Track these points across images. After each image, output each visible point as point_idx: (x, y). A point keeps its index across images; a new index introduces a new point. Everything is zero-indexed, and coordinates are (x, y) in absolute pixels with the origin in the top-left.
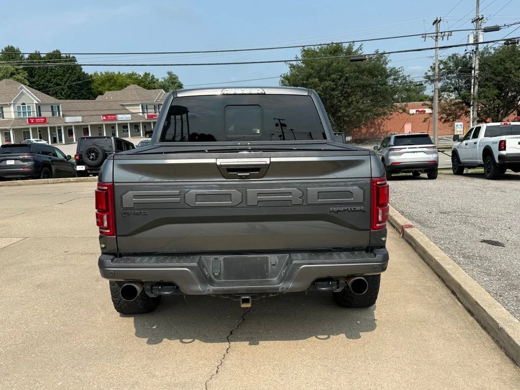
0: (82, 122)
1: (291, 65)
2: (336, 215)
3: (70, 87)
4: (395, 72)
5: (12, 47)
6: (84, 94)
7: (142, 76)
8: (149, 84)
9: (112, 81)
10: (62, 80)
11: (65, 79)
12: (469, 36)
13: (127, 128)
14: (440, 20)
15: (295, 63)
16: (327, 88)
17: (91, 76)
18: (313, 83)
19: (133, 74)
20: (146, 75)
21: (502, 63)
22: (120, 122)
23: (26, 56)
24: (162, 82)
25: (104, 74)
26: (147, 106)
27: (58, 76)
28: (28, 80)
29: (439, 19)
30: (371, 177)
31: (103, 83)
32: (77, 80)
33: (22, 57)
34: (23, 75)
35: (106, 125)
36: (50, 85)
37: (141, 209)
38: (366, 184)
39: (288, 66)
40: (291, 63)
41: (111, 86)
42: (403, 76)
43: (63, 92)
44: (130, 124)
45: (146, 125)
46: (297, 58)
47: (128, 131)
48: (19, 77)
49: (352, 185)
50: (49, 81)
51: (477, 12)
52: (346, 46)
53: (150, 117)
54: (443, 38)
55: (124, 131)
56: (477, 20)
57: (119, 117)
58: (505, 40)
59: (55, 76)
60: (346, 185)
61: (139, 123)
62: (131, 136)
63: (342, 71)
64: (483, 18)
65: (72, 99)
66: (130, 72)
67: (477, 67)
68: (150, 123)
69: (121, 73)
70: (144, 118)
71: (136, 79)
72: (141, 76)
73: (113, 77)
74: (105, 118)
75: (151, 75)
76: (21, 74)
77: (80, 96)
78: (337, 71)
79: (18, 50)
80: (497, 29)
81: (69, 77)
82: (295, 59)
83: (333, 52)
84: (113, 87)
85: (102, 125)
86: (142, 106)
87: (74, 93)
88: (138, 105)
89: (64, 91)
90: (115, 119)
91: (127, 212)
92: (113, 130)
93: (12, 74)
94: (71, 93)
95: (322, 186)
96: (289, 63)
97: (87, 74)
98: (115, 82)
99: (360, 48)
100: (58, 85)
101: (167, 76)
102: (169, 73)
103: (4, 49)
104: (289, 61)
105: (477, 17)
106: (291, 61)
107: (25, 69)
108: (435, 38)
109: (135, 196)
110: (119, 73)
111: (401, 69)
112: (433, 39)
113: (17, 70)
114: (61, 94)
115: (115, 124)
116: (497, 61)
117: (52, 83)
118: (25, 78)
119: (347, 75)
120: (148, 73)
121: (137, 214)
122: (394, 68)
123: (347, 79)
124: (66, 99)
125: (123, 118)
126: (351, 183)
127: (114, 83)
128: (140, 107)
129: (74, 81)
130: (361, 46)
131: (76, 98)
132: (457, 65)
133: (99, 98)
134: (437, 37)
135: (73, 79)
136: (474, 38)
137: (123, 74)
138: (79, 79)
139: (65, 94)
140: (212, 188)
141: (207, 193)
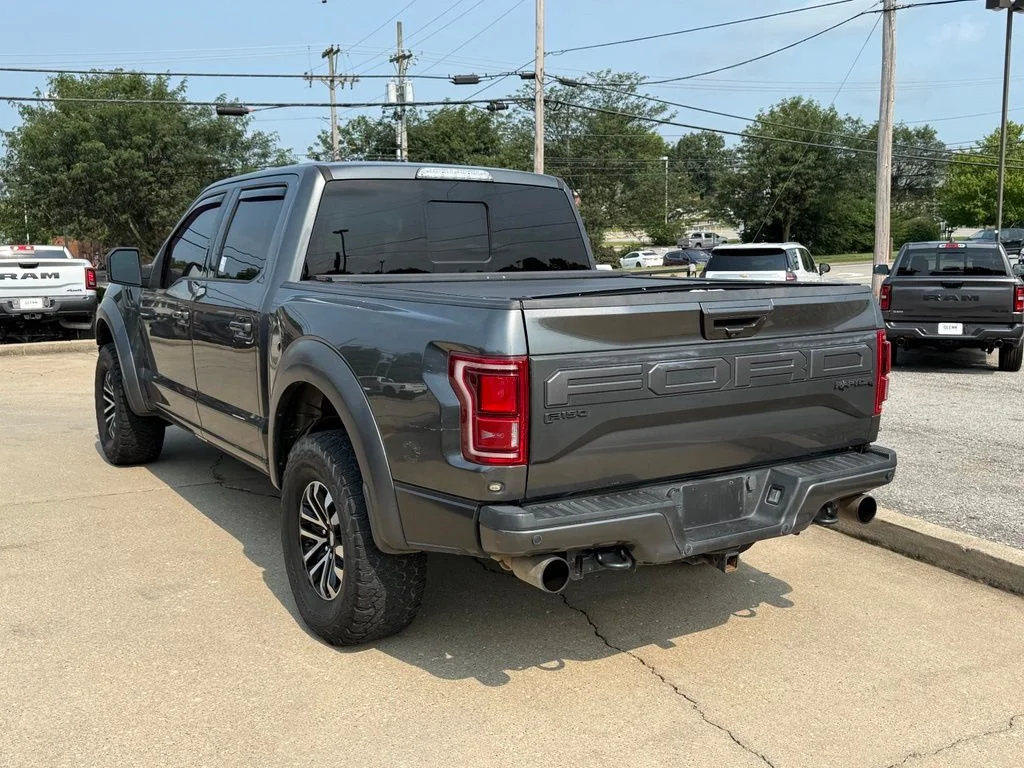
1: (24, 108)
2: (842, 395)
4: (262, 143)
12: (387, 86)
14: (338, 50)
15: (34, 105)
16: (125, 162)
18: (91, 151)
21: (447, 140)
29: (335, 49)
37: (579, 404)
38: (874, 339)
39: (17, 109)
40: (25, 103)
42: (279, 151)
46: (38, 94)
49: (860, 343)
51: (399, 43)
52: (152, 79)
54: (343, 84)
56: (400, 58)
58: (487, 101)
63: (153, 132)
64: (411, 55)
67: (405, 145)
78: (142, 129)
80: (473, 80)
82: (34, 96)
83: (128, 89)
91: (555, 413)
96: (20, 105)
99: (182, 88)
104: (20, 99)
105: (401, 54)
106: (23, 99)
108: (328, 82)
109: (572, 381)
111: (273, 137)
112: (326, 84)
116: (437, 136)
119: (167, 139)
121: (570, 416)
122: (260, 134)
123: (164, 149)
130: (183, 82)
132: (368, 137)
134: (332, 81)
136: (397, 91)
140: (688, 357)
141: (682, 367)
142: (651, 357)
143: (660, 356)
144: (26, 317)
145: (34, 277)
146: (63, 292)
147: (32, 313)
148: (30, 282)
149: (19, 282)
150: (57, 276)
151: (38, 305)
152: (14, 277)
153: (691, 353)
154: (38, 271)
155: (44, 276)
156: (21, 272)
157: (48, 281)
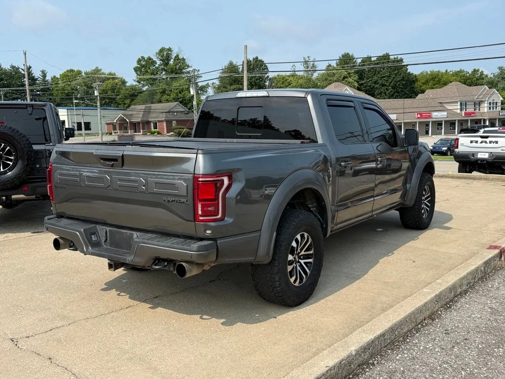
0: (397, 120)
2: (167, 204)
3: (394, 88)
5: (348, 54)
6: (406, 94)
7: (470, 73)
8: (477, 80)
9: (437, 79)
10: (388, 81)
11: (390, 80)
13: (442, 126)
17: (416, 76)
19: (461, 71)
20: (475, 71)
22: (435, 120)
23: (359, 61)
24: (491, 78)
25: (429, 73)
26: (466, 103)
27: (385, 77)
28: (358, 82)
30: (194, 174)
31: (427, 82)
32: (401, 80)
33: (355, 61)
34: (353, 79)
35: (419, 122)
36: (377, 86)
38: (189, 179)
41: (434, 85)
43: (387, 93)
44: (445, 121)
45: (461, 122)
47: (442, 128)
48: (350, 80)
49: (179, 179)
50: (375, 83)
53: (467, 114)
55: (438, 128)
57: (435, 114)
59: (382, 77)
60: (174, 179)
61: (455, 121)
62: (444, 134)
65: (395, 98)
66: (458, 69)
68: (467, 121)
69: (448, 71)
70: (462, 115)
71: (464, 76)
72: (468, 73)
73: (438, 75)
74: (419, 116)
75: (480, 71)
76: (352, 77)
77: (403, 95)
79: (352, 56)
81: (394, 78)
84: (437, 85)
85: (416, 122)
86: (461, 103)
87: (397, 92)
88: (457, 102)
89: (388, 90)
90: (430, 117)
92: (427, 127)
93: (344, 78)
94: (394, 93)
95: (157, 178)
97: (412, 74)
98: (439, 81)
100: (383, 85)
101: (497, 71)
102: (500, 68)
103: (341, 56)
107: (356, 72)
110: (447, 71)
113: (349, 74)
114: (385, 93)
115: (429, 122)
117: (378, 84)
118: (355, 81)
120: (477, 69)
124: (389, 99)
125: (438, 115)
126: (178, 177)
127: (437, 81)
128: (459, 104)
129: (399, 81)
131: (399, 97)
133: (420, 96)
135: (398, 79)
137: (451, 71)
138: (403, 79)
139: (389, 94)
140: (95, 172)
141: (91, 176)
142: (82, 170)
143: (86, 170)
144: (479, 162)
145: (486, 142)
146: (499, 150)
147: (483, 160)
148: (484, 145)
149: (479, 145)
150: (497, 142)
151: (486, 156)
152: (477, 142)
153: (95, 171)
154: (488, 140)
155: (490, 142)
156: (480, 140)
157: (492, 145)
